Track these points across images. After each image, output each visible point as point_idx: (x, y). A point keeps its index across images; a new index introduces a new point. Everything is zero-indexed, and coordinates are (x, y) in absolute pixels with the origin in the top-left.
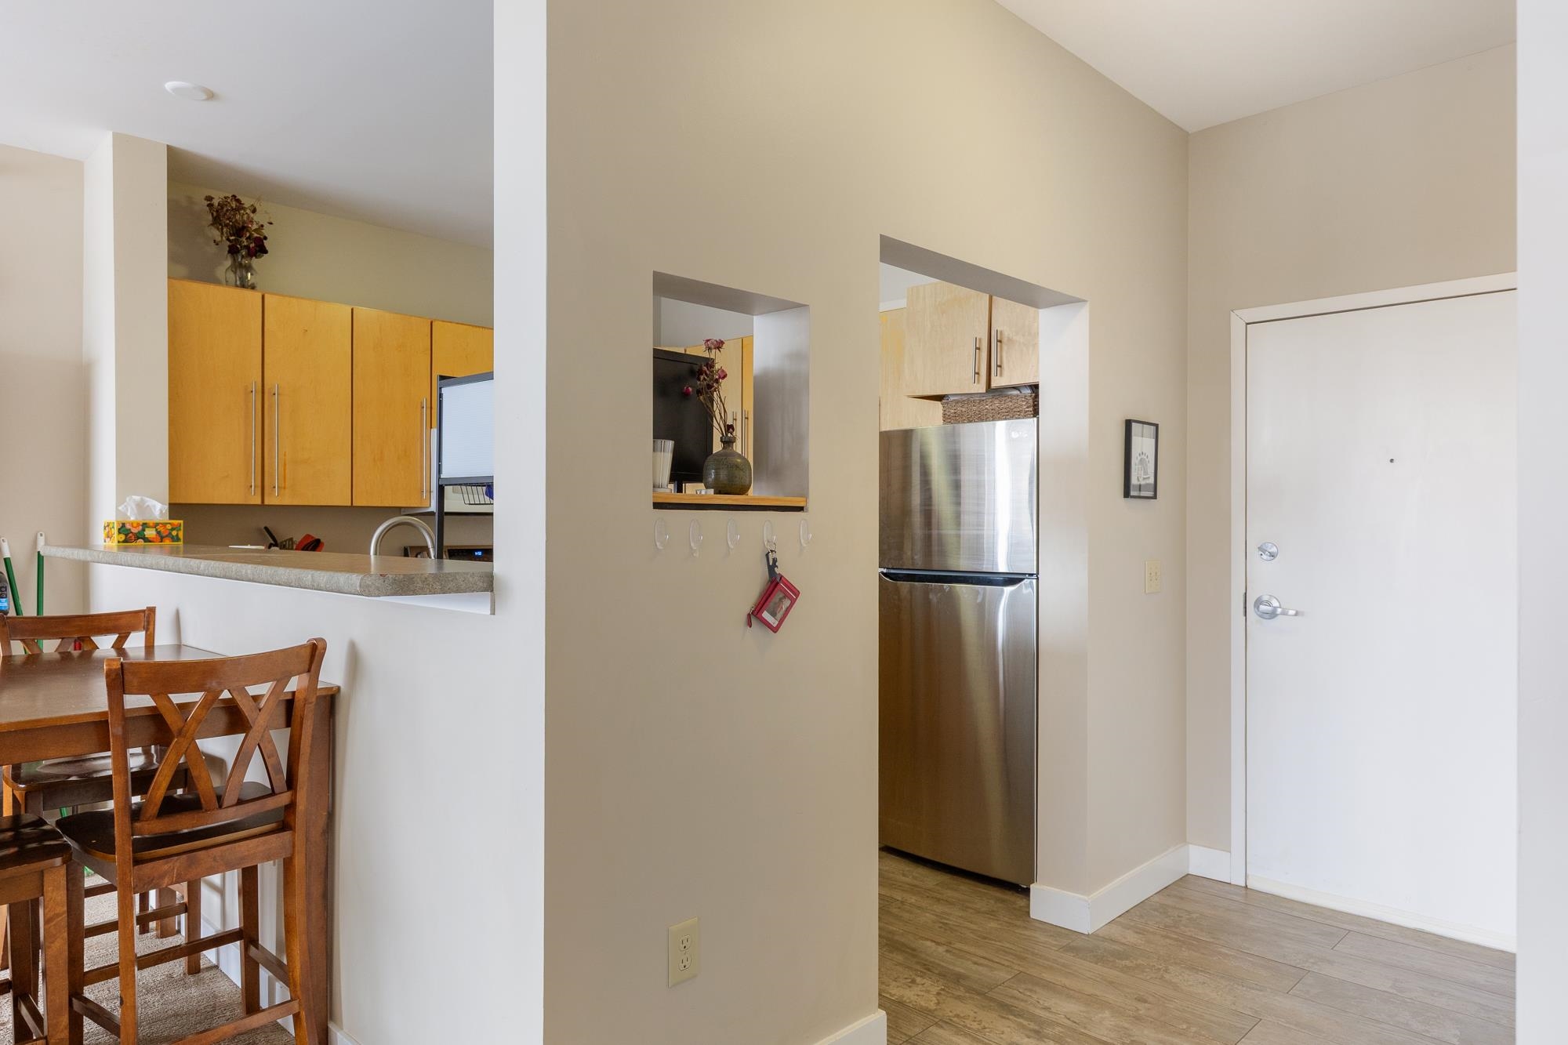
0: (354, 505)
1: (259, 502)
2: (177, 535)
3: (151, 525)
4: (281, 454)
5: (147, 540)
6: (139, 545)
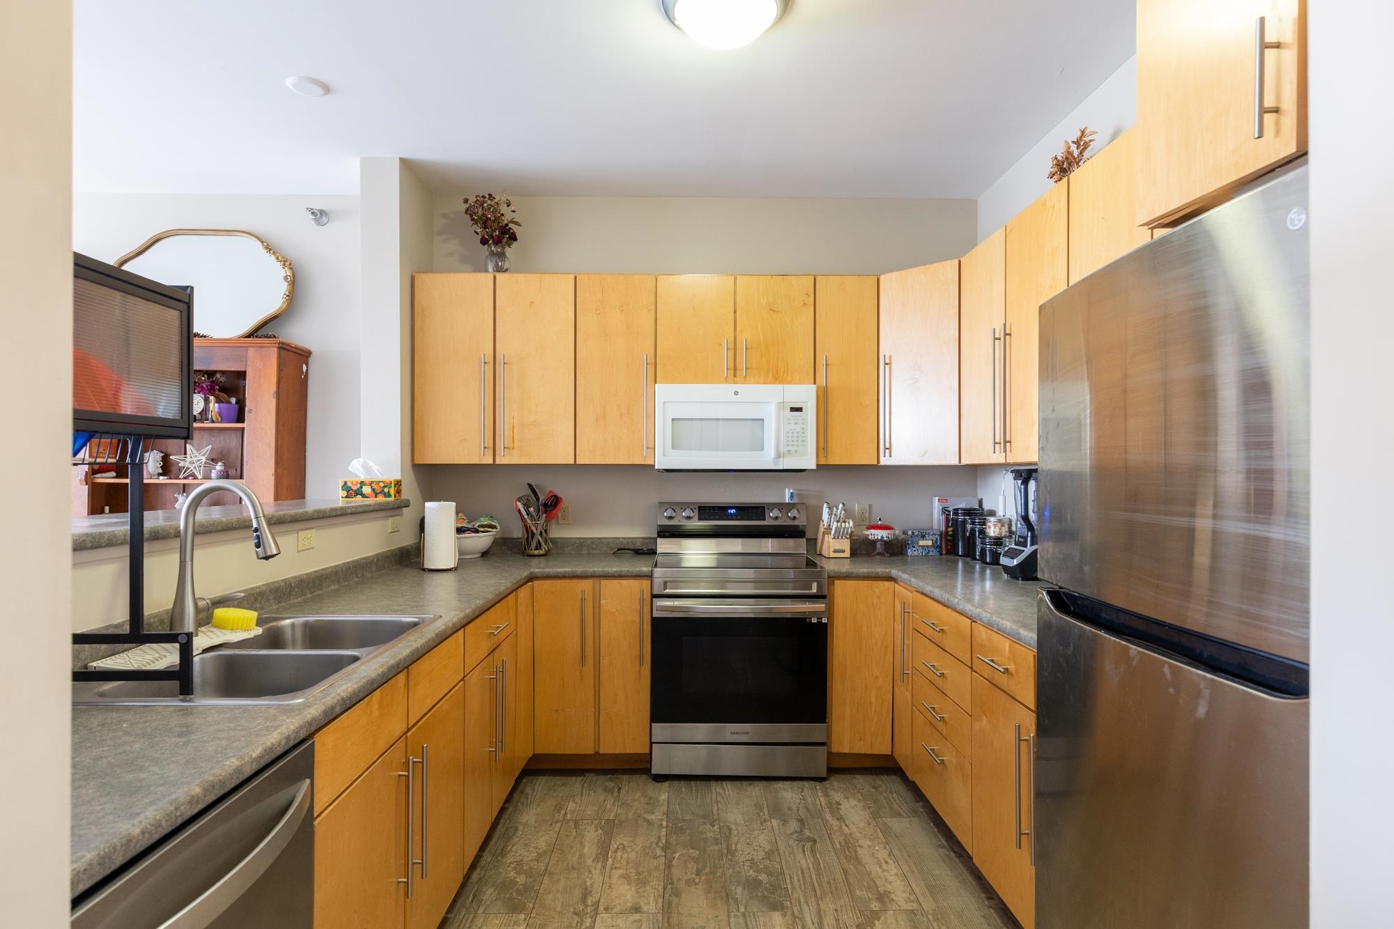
0: (577, 463)
1: (491, 462)
2: (389, 492)
3: (367, 482)
4: (510, 415)
5: (364, 496)
6: (358, 500)
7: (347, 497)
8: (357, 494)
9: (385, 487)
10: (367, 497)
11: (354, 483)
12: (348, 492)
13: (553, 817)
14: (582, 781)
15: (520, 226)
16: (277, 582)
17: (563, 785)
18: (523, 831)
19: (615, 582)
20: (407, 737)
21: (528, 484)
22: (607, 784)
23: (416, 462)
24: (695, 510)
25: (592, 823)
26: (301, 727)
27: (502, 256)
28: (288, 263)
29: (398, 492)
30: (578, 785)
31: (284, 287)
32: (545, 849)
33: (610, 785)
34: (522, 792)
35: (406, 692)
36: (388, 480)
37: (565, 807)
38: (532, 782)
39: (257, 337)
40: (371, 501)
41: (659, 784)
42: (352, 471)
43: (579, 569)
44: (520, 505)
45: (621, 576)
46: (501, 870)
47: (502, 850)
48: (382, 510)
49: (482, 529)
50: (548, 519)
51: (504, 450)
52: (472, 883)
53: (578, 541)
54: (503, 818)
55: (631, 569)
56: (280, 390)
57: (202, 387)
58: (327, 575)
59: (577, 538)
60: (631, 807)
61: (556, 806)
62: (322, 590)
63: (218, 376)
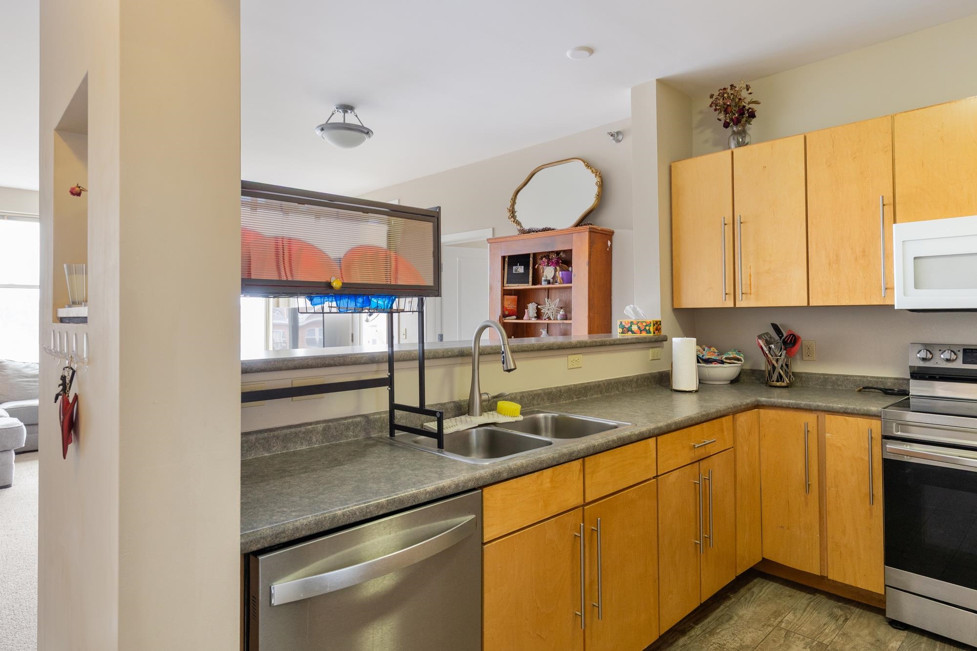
0: (810, 305)
1: (732, 305)
2: (649, 330)
3: (636, 322)
4: (747, 267)
5: (633, 332)
6: (629, 335)
7: (622, 333)
8: (629, 331)
9: (647, 326)
10: (635, 333)
11: (627, 323)
12: (623, 329)
13: (769, 620)
14: (810, 599)
15: (759, 104)
16: (551, 388)
17: (789, 596)
18: (736, 621)
19: (840, 418)
20: (583, 509)
21: (772, 324)
22: (835, 610)
23: (675, 307)
24: (958, 353)
25: (804, 639)
26: (470, 480)
27: (743, 133)
28: (598, 174)
29: (658, 329)
30: (805, 602)
31: (595, 190)
32: (749, 644)
33: (839, 612)
34: (749, 589)
35: (582, 475)
36: (648, 321)
37: (783, 616)
38: (762, 584)
39: (581, 226)
40: (638, 335)
41: (895, 631)
42: (626, 314)
43: (803, 402)
44: (761, 343)
45: (845, 413)
46: (704, 645)
47: (712, 630)
48: (645, 342)
49: (728, 361)
50: (789, 354)
51: (742, 296)
52: (677, 645)
53: (822, 377)
54: (724, 604)
55: (858, 408)
56: (591, 259)
57: (553, 262)
58: (591, 387)
59: (823, 374)
60: (852, 640)
61: (776, 611)
62: (586, 396)
63: (561, 254)
